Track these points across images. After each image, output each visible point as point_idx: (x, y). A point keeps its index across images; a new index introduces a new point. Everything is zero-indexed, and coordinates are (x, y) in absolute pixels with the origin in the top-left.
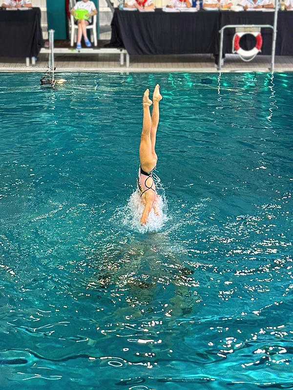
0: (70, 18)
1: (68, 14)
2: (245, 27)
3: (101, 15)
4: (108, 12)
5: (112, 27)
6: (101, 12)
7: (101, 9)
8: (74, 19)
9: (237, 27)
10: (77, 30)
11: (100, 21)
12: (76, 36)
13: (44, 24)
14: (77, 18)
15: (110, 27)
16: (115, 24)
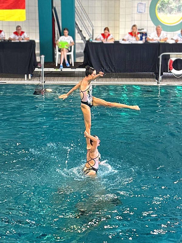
0: (55, 47)
1: (54, 45)
2: (176, 54)
3: (77, 45)
4: (82, 43)
5: (84, 54)
6: (77, 43)
7: (77, 41)
8: (58, 48)
9: (171, 54)
10: (60, 56)
11: (76, 49)
12: (59, 60)
13: (37, 51)
14: (60, 47)
15: (83, 53)
16: (86, 51)
